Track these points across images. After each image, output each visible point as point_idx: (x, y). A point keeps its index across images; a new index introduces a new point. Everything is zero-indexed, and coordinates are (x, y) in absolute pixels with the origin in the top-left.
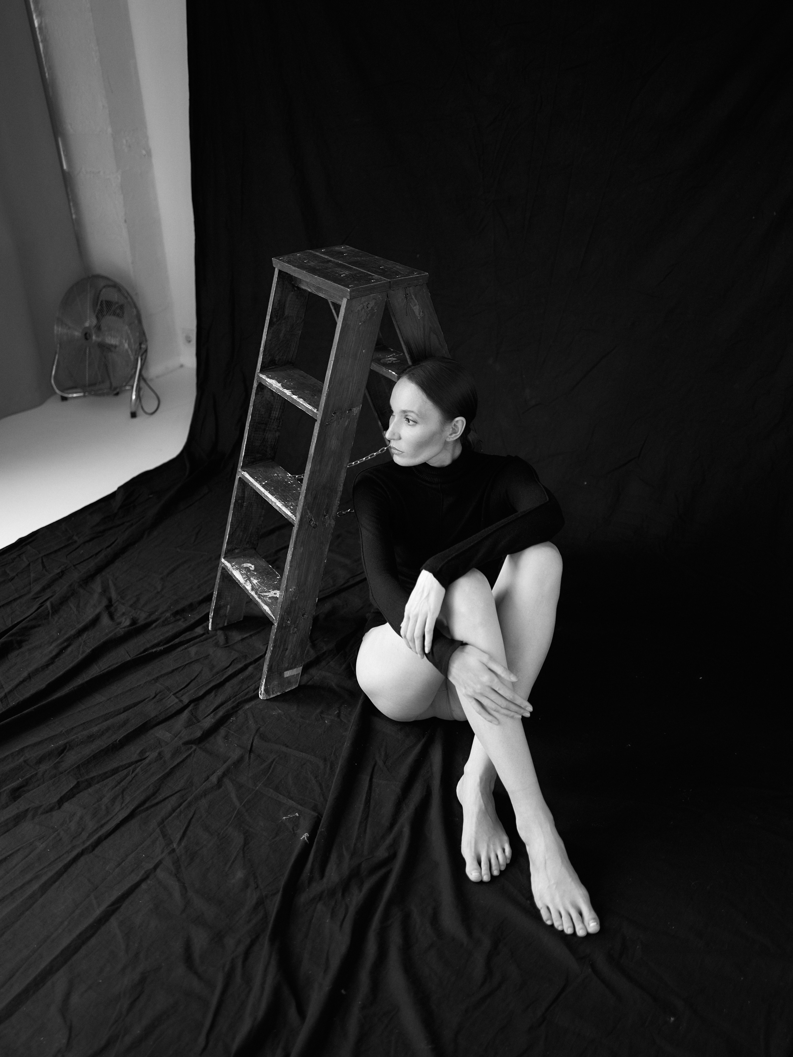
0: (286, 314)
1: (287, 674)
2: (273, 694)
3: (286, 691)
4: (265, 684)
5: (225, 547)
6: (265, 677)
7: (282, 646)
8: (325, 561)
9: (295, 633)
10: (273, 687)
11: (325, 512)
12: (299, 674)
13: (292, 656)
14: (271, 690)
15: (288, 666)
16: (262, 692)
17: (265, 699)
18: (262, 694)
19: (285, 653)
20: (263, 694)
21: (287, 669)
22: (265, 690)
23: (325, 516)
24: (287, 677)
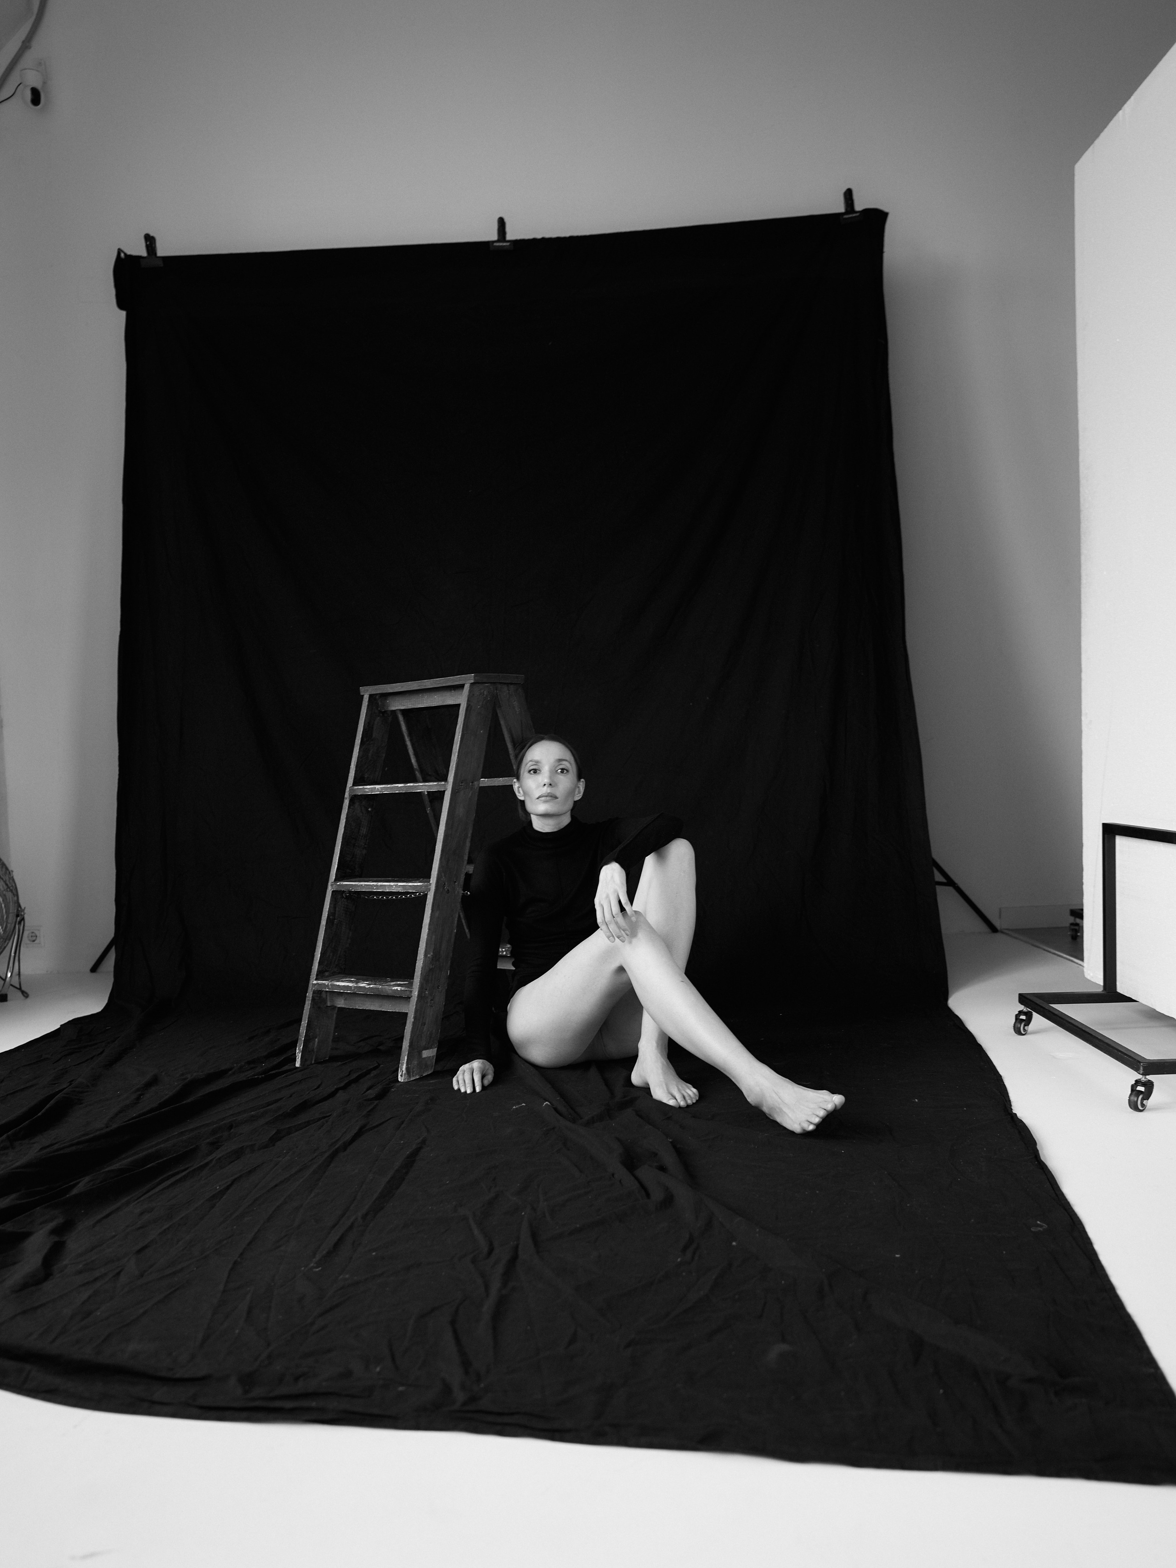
0: (374, 736)
1: (426, 1054)
2: (413, 1076)
3: (424, 1075)
4: (407, 1062)
5: (317, 968)
6: (407, 1053)
7: (421, 1019)
8: (455, 931)
9: (432, 1006)
10: (413, 1068)
11: (455, 878)
12: (433, 1056)
13: (428, 1033)
14: (412, 1071)
15: (426, 1044)
16: (403, 1073)
17: (406, 1081)
18: (403, 1075)
19: (423, 1028)
20: (405, 1074)
21: (426, 1048)
22: (407, 1069)
23: (455, 882)
24: (424, 1058)
